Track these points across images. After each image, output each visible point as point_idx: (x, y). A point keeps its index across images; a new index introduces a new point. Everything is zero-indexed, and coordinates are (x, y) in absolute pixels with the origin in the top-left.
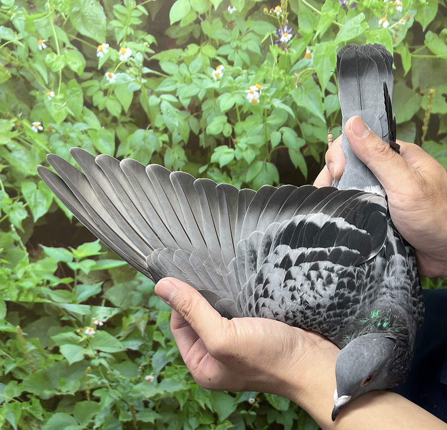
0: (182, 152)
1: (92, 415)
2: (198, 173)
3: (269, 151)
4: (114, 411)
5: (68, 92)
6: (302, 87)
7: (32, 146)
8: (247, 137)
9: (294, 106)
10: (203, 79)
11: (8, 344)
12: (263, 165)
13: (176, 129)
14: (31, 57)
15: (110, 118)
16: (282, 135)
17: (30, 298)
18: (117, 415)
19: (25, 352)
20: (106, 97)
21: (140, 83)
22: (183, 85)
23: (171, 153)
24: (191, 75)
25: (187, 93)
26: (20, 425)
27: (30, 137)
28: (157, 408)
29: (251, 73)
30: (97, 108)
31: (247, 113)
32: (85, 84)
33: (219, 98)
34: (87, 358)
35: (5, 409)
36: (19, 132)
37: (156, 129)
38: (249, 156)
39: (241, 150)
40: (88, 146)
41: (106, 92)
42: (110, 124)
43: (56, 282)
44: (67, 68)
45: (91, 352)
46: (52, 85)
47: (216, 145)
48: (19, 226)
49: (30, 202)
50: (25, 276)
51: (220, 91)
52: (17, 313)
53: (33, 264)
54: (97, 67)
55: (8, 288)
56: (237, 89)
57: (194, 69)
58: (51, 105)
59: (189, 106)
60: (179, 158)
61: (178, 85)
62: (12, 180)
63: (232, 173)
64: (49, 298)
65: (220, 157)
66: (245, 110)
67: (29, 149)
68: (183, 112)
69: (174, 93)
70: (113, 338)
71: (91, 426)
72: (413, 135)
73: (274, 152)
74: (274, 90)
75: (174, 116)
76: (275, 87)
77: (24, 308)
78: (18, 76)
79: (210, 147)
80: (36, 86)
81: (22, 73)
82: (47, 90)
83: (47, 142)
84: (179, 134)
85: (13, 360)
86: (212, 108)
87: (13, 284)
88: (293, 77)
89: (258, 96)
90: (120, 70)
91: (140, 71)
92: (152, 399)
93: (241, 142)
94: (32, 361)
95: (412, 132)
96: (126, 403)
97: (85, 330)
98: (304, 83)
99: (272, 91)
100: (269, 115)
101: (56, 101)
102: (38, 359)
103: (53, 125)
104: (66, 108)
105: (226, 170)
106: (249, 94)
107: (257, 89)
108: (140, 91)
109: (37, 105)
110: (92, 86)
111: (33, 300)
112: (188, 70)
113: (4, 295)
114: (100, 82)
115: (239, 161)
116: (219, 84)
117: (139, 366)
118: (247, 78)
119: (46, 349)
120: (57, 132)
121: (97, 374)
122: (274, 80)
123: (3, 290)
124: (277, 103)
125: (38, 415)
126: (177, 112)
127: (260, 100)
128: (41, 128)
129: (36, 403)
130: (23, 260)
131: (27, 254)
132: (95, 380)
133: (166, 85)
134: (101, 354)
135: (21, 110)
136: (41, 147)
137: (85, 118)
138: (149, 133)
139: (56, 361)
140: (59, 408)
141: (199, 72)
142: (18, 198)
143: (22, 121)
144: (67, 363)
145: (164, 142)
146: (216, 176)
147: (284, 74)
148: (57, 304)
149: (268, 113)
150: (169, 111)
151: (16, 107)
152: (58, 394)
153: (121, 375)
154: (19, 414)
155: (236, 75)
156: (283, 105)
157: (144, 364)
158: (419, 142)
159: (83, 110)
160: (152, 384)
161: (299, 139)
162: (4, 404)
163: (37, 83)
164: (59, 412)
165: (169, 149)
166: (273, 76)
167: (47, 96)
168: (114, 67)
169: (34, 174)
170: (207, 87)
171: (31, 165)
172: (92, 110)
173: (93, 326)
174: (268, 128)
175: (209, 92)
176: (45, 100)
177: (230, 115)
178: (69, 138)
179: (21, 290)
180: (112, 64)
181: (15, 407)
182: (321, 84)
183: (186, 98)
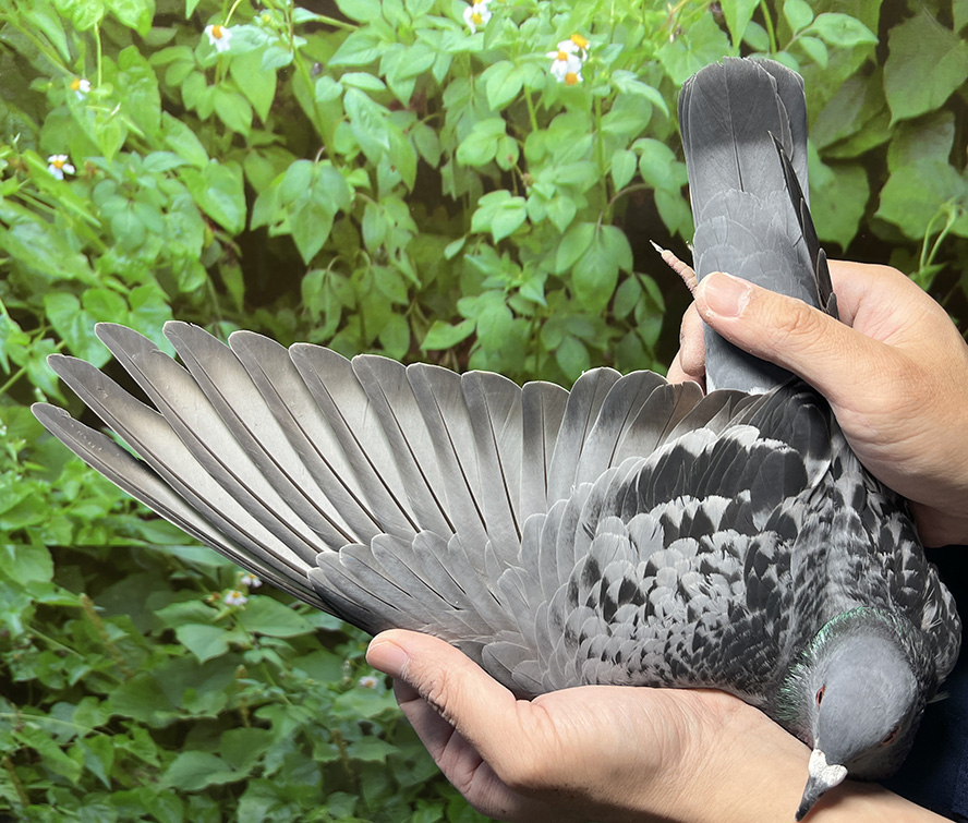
0: (404, 209)
1: (259, 752)
2: (444, 259)
3: (609, 199)
4: (302, 745)
5: (122, 78)
6: (686, 37)
7: (56, 213)
8: (554, 168)
9: (665, 86)
11: (68, 628)
12: (595, 233)
13: (384, 156)
15: (227, 138)
16: (639, 158)
17: (100, 539)
18: (308, 751)
19: (105, 644)
20: (213, 88)
21: (289, 47)
22: (393, 47)
23: (378, 214)
24: (411, 20)
25: (405, 66)
26: (115, 776)
27: (47, 191)
28: (389, 736)
29: (559, 9)
30: (193, 114)
31: (552, 108)
32: (160, 58)
33: (485, 75)
35: (80, 749)
36: (20, 180)
37: (338, 159)
38: (561, 212)
39: (542, 198)
40: (183, 206)
41: (211, 76)
42: (228, 152)
44: (110, 18)
45: (241, 638)
46: (81, 64)
47: (481, 191)
48: (54, 393)
49: (71, 336)
50: (83, 494)
51: (485, 59)
52: (76, 569)
54: (183, 12)
55: (49, 521)
56: (526, 50)
57: (419, 6)
58: (84, 111)
59: (412, 100)
60: (396, 224)
61: (383, 48)
62: (22, 294)
63: (522, 255)
64: (141, 537)
65: (493, 217)
66: (548, 102)
67: (50, 219)
68: (398, 114)
69: (373, 68)
70: (285, 610)
71: (257, 773)
72: (947, 143)
73: (619, 201)
74: (616, 49)
75: (379, 126)
76: (619, 42)
77: (91, 558)
79: (467, 195)
80: (43, 69)
81: (3, 37)
82: (71, 75)
83: (88, 202)
84: (393, 168)
85: (82, 658)
86: (467, 102)
87: (56, 510)
88: (663, 13)
89: (580, 67)
90: (240, 18)
91: (288, 17)
92: (378, 719)
93: (541, 181)
94: (121, 659)
95: (945, 134)
96: (325, 728)
97: (224, 596)
98: (691, 30)
99: (612, 51)
100: (605, 112)
101: (95, 103)
102: (134, 654)
103: (96, 161)
104: (122, 118)
105: (508, 247)
106: (557, 62)
107: (576, 49)
108: (291, 68)
109: (52, 114)
110: (177, 61)
111: (107, 543)
112: (405, 9)
113: (44, 535)
114: (194, 50)
115: (537, 226)
116: (482, 40)
117: (345, 658)
118: (550, 22)
119: (147, 635)
120: (108, 177)
121: (260, 677)
122: (615, 23)
123: (39, 525)
124: (626, 82)
125: (148, 756)
126: (384, 115)
127: (582, 76)
128: (70, 170)
129: (143, 736)
130: (73, 462)
132: (255, 689)
133: (353, 51)
134: (264, 641)
135: (16, 130)
136: (75, 214)
137: (170, 140)
138: (321, 168)
139: (172, 657)
140: (188, 745)
141: (429, 14)
142: (42, 331)
143: (22, 155)
144: (195, 662)
145: (359, 189)
146: (486, 262)
147: (640, 7)
148: (159, 549)
149: (603, 106)
150: (364, 113)
151: (3, 121)
152: (184, 717)
153: (310, 677)
154: (110, 758)
155: (523, 16)
156: (640, 83)
157: (355, 654)
158: (959, 160)
159: (162, 121)
160: (375, 691)
161: (678, 166)
162: (77, 740)
163: (45, 60)
164: (190, 749)
165: (371, 205)
166: (614, 13)
167: (74, 91)
168: (224, 10)
169: (69, 275)
170: (452, 49)
171: (60, 256)
172: (182, 120)
173: (241, 588)
174: (604, 143)
175: (458, 62)
176: (69, 102)
177: (512, 118)
178: (137, 189)
179: (78, 524)
180: (220, 5)
181: (101, 746)
182: (731, 29)
183: (404, 80)
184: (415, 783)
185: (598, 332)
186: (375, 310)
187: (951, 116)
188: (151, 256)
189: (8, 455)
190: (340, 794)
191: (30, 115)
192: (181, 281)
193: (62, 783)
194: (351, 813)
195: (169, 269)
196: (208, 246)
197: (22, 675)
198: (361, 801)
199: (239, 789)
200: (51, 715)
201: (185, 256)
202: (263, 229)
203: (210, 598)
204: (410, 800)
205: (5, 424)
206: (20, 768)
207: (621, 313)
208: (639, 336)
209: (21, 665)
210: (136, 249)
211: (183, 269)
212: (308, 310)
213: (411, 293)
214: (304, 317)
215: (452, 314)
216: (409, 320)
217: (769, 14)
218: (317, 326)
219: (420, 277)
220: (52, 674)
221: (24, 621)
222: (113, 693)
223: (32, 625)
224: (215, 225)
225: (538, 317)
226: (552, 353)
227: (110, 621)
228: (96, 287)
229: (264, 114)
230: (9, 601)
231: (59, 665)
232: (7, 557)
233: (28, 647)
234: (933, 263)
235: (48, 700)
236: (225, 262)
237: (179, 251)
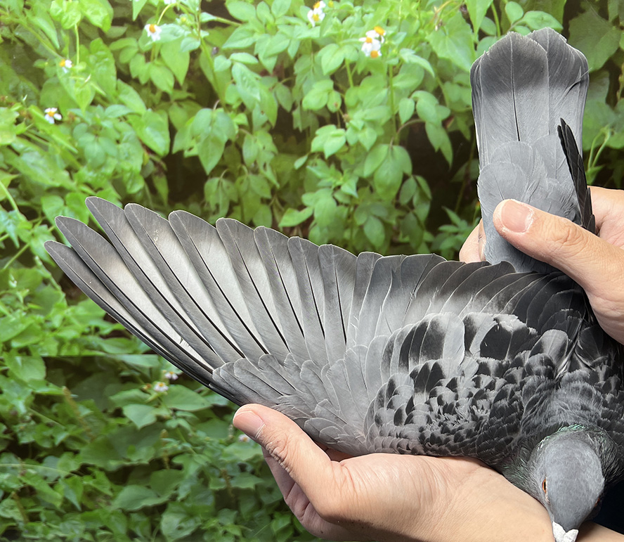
0: (269, 138)
1: (174, 485)
2: (294, 170)
3: (397, 128)
4: (202, 479)
5: (92, 59)
6: (445, 27)
7: (50, 145)
8: (363, 110)
9: (433, 58)
10: (294, 25)
11: (54, 409)
12: (388, 149)
13: (257, 105)
14: (27, 7)
15: (158, 95)
16: (416, 103)
17: (76, 351)
18: (206, 483)
19: (78, 418)
20: (149, 64)
21: (198, 38)
22: (264, 36)
23: (253, 142)
24: (275, 19)
25: (270, 48)
26: (83, 502)
27: (44, 131)
28: (257, 472)
29: (367, 11)
30: (137, 81)
31: (362, 73)
32: (116, 46)
33: (320, 53)
34: (161, 420)
35: (62, 486)
36: (27, 124)
37: (228, 107)
38: (368, 138)
39: (355, 130)
40: (130, 139)
41: (148, 56)
42: (159, 104)
43: (107, 328)
44: (85, 21)
45: (164, 412)
46: (66, 50)
47: (318, 126)
50: (65, 323)
51: (320, 43)
52: (60, 371)
53: (73, 308)
54: (131, 16)
55: (43, 341)
56: (346, 37)
57: (279, 10)
58: (68, 80)
59: (275, 69)
60: (264, 148)
61: (257, 37)
62: (27, 196)
63: (343, 165)
64: (101, 350)
65: (324, 143)
66: (360, 69)
67: (45, 148)
68: (266, 78)
69: (250, 50)
70: (192, 393)
71: (174, 498)
72: (605, 91)
73: (404, 130)
74: (402, 35)
75: (254, 86)
76: (404, 31)
77: (70, 364)
78: (13, 39)
79: (309, 128)
80: (42, 53)
81: (17, 34)
82: (60, 57)
83: (69, 138)
84: (262, 112)
85: (63, 427)
86: (309, 70)
87: (48, 334)
88: (431, 13)
89: (379, 46)
90: (167, 20)
91: (197, 18)
92: (250, 461)
93: (355, 118)
94: (88, 427)
95: (604, 85)
96: (217, 468)
97: (154, 386)
98: (448, 23)
99: (400, 36)
100: (395, 74)
101: (75, 75)
102: (97, 424)
103: (76, 111)
104: (92, 84)
105: (334, 161)
106: (365, 44)
107: (378, 36)
108: (199, 50)
109: (47, 82)
110: (127, 48)
111: (80, 353)
112: (271, 13)
113: (40, 350)
114: (138, 40)
115: (352, 147)
116: (319, 31)
118: (362, 19)
119: (105, 412)
120: (83, 121)
121: (176, 437)
122: (402, 19)
123: (37, 344)
124: (408, 55)
125: (105, 489)
126: (257, 79)
127: (381, 52)
128: (58, 117)
129: (101, 476)
130: (59, 303)
131: (63, 295)
132: (173, 445)
133: (238, 39)
134: (179, 414)
135: (24, 92)
136: (62, 145)
137: (122, 97)
138: (217, 113)
139: (120, 426)
140: (130, 481)
141: (288, 15)
142: (40, 220)
143: (29, 109)
144: (134, 429)
145: (241, 126)
146: (320, 171)
147: (417, 9)
148: (112, 357)
149: (394, 71)
150: (244, 78)
151: (16, 88)
152: (127, 464)
153: (208, 436)
154: (80, 491)
155: (344, 16)
156: (417, 57)
158: (612, 101)
159: (117, 86)
161: (441, 108)
162: (60, 480)
163: (43, 48)
164: (131, 484)
165: (248, 136)
166: (401, 13)
167: (61, 68)
168: (157, 15)
169: (57, 184)
170: (300, 37)
171: (52, 172)
172: (130, 84)
173: (165, 380)
174: (394, 94)
175: (304, 45)
176: (58, 74)
177: (337, 78)
178: (101, 128)
179: (61, 342)
180: (154, 11)
181: (75, 483)
182: (473, 22)
183: (270, 57)
184: (272, 501)
185: (390, 213)
186: (251, 202)
187: (607, 74)
188: (109, 171)
189: (18, 299)
190: (226, 510)
191: (34, 83)
192: (128, 187)
193: (50, 508)
194: (232, 522)
195: (121, 179)
196: (145, 164)
197: (25, 439)
198: (239, 514)
199: (161, 508)
200: (44, 464)
201: (131, 171)
202: (181, 153)
203: (145, 387)
204: (270, 512)
205: (16, 280)
206: (23, 499)
207: (404, 201)
208: (415, 215)
209: (25, 433)
210: (100, 167)
211: (130, 178)
212: (208, 204)
213: (273, 191)
214: (206, 208)
215: (299, 204)
216: (272, 208)
217: (496, 12)
218: (214, 213)
219: (279, 181)
220: (44, 438)
221: (26, 405)
222: (83, 449)
223: (32, 407)
224: (150, 151)
225: (352, 205)
226: (361, 227)
227: (81, 404)
228: (74, 192)
229: (181, 80)
230: (17, 392)
231: (49, 432)
232: (16, 365)
233: (29, 422)
234: (596, 165)
235: (42, 455)
236: (156, 174)
237: (127, 167)
